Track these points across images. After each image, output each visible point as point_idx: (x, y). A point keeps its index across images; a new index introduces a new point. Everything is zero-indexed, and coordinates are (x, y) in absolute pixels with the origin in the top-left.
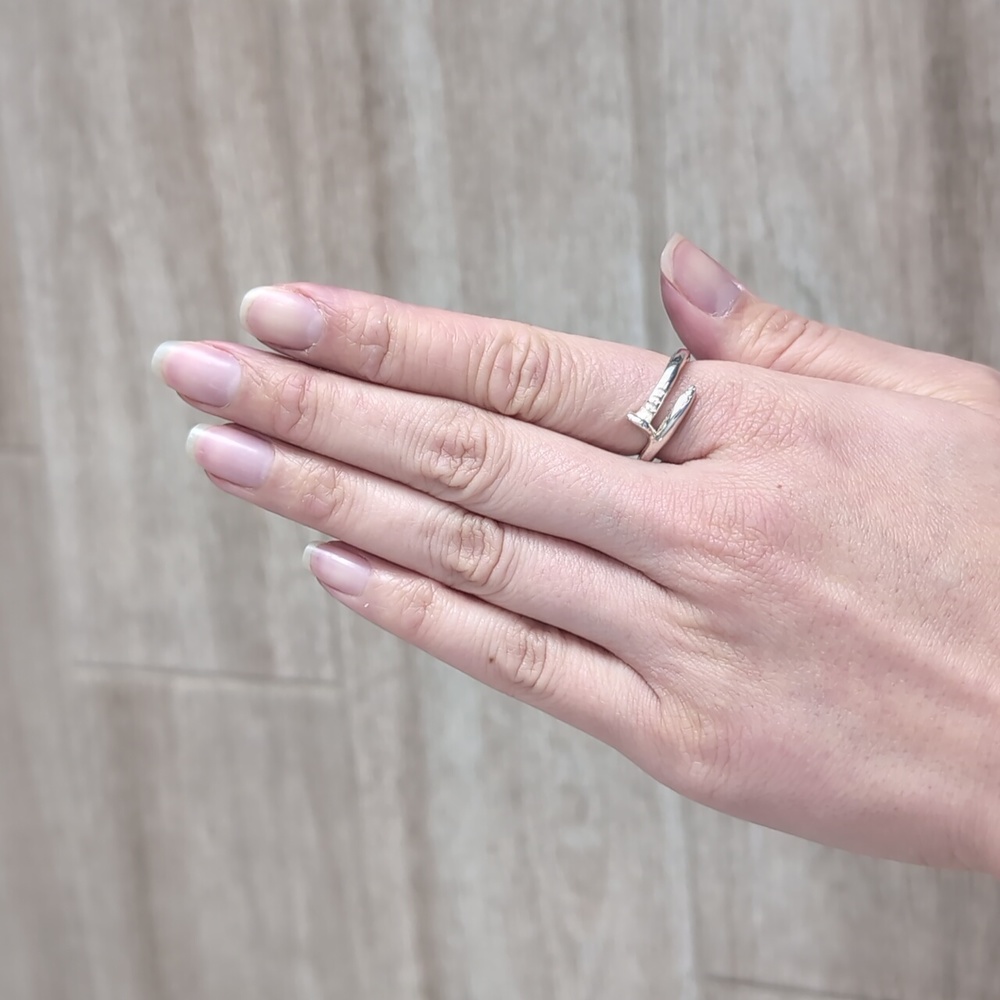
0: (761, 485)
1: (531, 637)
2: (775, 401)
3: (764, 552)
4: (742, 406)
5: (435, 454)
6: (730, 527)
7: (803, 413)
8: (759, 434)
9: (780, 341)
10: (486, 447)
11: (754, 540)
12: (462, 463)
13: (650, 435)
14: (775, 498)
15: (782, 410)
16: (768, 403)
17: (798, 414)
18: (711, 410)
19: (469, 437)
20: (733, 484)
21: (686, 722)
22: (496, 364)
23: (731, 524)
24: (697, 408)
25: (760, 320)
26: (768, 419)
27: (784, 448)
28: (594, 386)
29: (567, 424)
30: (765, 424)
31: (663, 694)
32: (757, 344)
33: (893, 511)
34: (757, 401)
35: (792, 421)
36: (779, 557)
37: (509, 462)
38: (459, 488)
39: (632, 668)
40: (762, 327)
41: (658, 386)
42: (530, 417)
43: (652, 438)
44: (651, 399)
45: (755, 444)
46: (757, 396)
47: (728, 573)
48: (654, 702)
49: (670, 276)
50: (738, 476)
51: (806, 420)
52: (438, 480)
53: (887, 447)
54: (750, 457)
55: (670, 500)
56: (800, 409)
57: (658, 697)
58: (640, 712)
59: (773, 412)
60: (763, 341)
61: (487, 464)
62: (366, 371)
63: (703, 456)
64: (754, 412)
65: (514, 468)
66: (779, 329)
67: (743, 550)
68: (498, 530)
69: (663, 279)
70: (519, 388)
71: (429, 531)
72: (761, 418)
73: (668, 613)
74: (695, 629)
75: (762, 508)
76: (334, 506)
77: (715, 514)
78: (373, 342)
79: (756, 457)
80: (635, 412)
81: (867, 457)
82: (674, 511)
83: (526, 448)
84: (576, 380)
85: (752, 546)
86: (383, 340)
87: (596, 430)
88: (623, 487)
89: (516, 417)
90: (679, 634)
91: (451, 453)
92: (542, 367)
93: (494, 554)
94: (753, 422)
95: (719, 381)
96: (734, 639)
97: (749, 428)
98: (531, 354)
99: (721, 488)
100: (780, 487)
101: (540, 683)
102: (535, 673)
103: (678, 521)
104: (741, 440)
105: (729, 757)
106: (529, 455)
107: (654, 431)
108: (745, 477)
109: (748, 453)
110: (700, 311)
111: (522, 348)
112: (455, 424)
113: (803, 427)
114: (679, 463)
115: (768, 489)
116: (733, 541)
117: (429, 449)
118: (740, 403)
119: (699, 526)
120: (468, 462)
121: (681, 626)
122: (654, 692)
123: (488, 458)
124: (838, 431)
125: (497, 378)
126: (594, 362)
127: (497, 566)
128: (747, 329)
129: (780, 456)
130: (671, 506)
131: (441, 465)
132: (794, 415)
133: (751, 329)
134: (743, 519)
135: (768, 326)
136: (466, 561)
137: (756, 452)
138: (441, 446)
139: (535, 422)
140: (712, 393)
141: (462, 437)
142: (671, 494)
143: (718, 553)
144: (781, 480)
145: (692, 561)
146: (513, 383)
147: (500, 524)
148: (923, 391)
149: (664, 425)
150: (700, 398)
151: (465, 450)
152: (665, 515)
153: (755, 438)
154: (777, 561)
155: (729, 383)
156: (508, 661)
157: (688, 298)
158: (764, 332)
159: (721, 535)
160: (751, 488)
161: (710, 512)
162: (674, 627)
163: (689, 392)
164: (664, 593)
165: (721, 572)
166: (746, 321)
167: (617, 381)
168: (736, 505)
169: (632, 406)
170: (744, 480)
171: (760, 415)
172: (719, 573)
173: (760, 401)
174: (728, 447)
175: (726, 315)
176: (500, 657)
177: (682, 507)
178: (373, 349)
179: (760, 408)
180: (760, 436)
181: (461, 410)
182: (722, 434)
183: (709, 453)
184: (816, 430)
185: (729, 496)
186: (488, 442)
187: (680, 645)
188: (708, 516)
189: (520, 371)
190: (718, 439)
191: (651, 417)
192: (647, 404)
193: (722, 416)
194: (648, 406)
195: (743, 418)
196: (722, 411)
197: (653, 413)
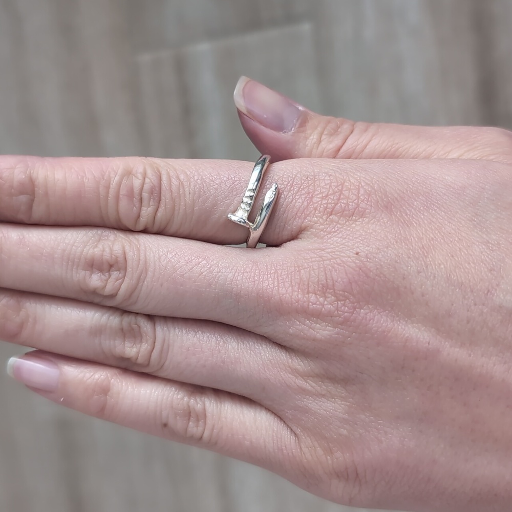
0: (342, 254)
1: (192, 401)
2: (342, 184)
3: (355, 308)
4: (317, 193)
5: (88, 273)
6: (324, 293)
7: (365, 190)
8: (334, 213)
9: (337, 141)
10: (126, 261)
11: (345, 301)
12: (110, 276)
13: (249, 228)
14: (355, 263)
15: (349, 190)
16: (337, 186)
17: (362, 191)
18: (293, 200)
19: (112, 254)
20: (321, 257)
21: (320, 451)
22: (121, 193)
23: (325, 290)
24: (282, 200)
25: (319, 129)
26: (339, 199)
27: (356, 221)
28: (199, 197)
29: (185, 230)
30: (337, 204)
31: (298, 431)
32: (320, 148)
33: (452, 256)
34: (328, 187)
35: (358, 198)
36: (367, 311)
37: (145, 270)
38: (112, 296)
39: (273, 412)
40: (321, 134)
41: (248, 188)
42: (155, 229)
43: (251, 230)
44: (245, 200)
45: (332, 221)
46: (327, 182)
47: (329, 331)
48: (293, 438)
49: (243, 110)
50: (323, 250)
51: (369, 195)
52: (94, 292)
53: (439, 204)
54: (330, 233)
55: (274, 279)
56: (362, 187)
57: (295, 434)
58: (284, 448)
59: (341, 193)
60: (323, 144)
61: (129, 274)
62: (22, 217)
63: (294, 237)
64: (327, 196)
65: (150, 274)
66: (334, 133)
67: (338, 310)
68: (149, 322)
69: (240, 113)
70: (143, 208)
71: (97, 331)
72: (333, 200)
73: (290, 367)
74: (313, 377)
75: (346, 273)
76: (22, 326)
77: (310, 283)
78: (22, 193)
79: (335, 232)
80: (234, 212)
81: (424, 215)
82: (278, 286)
83: (157, 256)
84: (185, 195)
85: (344, 305)
86: (29, 189)
87: (207, 231)
88: (237, 274)
89: (145, 231)
90: (301, 382)
91: (101, 270)
92: (157, 189)
93: (150, 341)
94: (327, 204)
95: (296, 176)
96: (344, 381)
97: (325, 210)
98: (147, 180)
99: (312, 262)
100: (357, 254)
101: (206, 435)
102: (200, 429)
103: (283, 294)
104: (321, 220)
105: (357, 474)
106: (160, 261)
107: (251, 224)
108: (329, 250)
109: (329, 230)
110: (272, 131)
111: (140, 176)
112: (100, 246)
113: (368, 201)
114: (277, 245)
115: (349, 257)
116: (327, 304)
117: (83, 270)
118: (314, 191)
119: (300, 296)
120: (115, 274)
121: (302, 377)
122: (291, 430)
123: (129, 269)
124: (396, 199)
125: (124, 204)
126: (196, 178)
127: (154, 351)
128: (311, 138)
129: (353, 228)
130: (276, 283)
131: (95, 280)
132: (359, 193)
133: (313, 138)
134: (333, 285)
135: (326, 132)
136: (131, 350)
137: (334, 228)
138: (93, 265)
139: (161, 233)
140: (292, 185)
141: (107, 256)
142: (275, 273)
143: (317, 316)
144: (358, 247)
145: (300, 325)
146: (137, 204)
147: (151, 317)
148: (454, 155)
149: (258, 219)
150: (283, 192)
151: (111, 266)
152: (272, 292)
153: (331, 217)
154: (366, 314)
155: (304, 175)
156: (178, 424)
157: (261, 123)
158: (324, 137)
159: (318, 300)
160: (335, 259)
161: (306, 283)
162: (296, 377)
163: (273, 188)
164: (284, 351)
165: (324, 330)
166: (309, 132)
167: (216, 189)
168: (326, 274)
169: (232, 208)
170: (328, 253)
171: (332, 197)
172: (322, 331)
173: (330, 186)
174: (312, 227)
175: (293, 131)
176: (171, 422)
177: (284, 283)
178: (23, 198)
179: (331, 192)
180: (336, 215)
181: (104, 234)
182: (305, 218)
183: (298, 234)
184: (378, 201)
185: (319, 268)
186: (127, 256)
187: (303, 391)
188: (306, 287)
189: (141, 195)
190: (303, 223)
191: (246, 215)
192: (242, 204)
193: (303, 203)
194: (243, 206)
195: (320, 202)
196: (302, 199)
197: (248, 211)
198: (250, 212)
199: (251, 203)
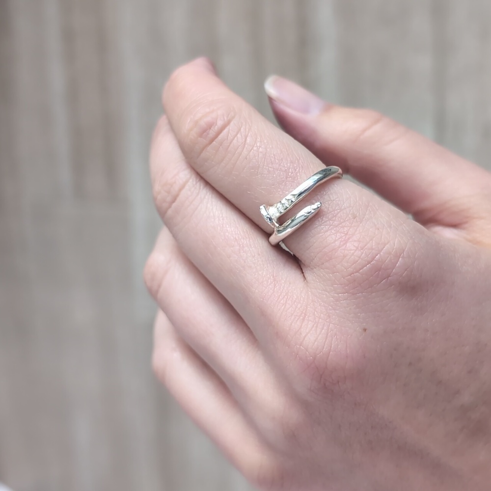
49: (273, 96)
80: (267, 206)
95: (345, 209)
155: (353, 213)
191: (278, 215)
192: (279, 203)
193: (335, 241)
194: (279, 205)
195: (352, 251)
196: (336, 236)
197: (281, 213)
198: (283, 215)
199: (287, 208)
